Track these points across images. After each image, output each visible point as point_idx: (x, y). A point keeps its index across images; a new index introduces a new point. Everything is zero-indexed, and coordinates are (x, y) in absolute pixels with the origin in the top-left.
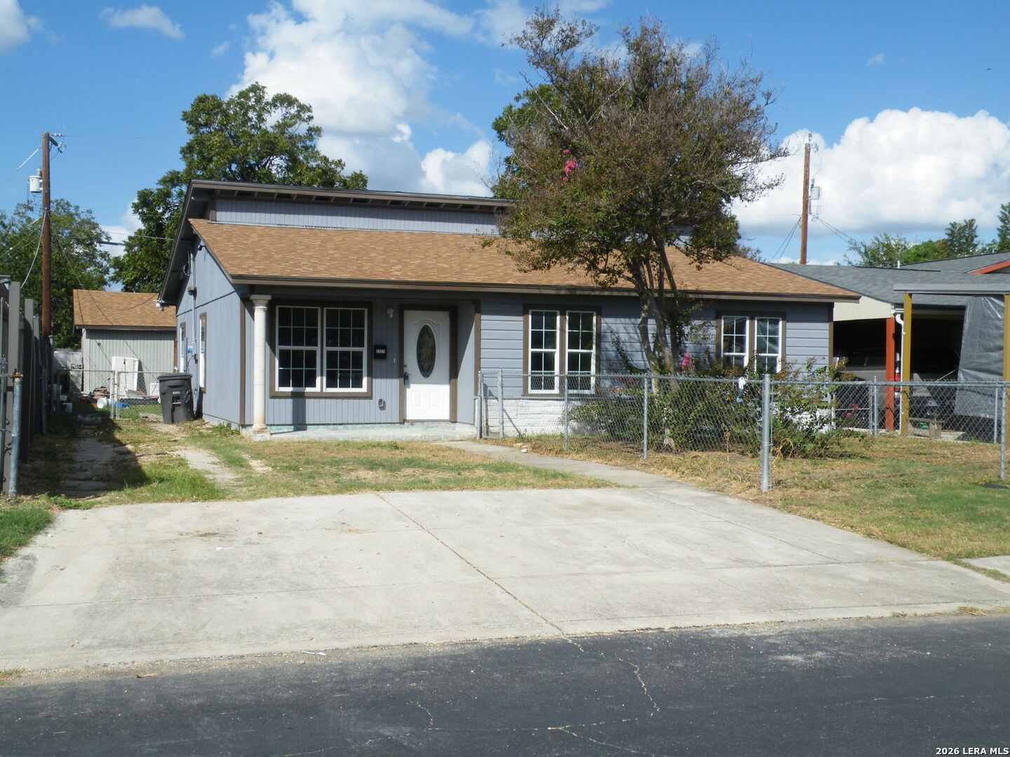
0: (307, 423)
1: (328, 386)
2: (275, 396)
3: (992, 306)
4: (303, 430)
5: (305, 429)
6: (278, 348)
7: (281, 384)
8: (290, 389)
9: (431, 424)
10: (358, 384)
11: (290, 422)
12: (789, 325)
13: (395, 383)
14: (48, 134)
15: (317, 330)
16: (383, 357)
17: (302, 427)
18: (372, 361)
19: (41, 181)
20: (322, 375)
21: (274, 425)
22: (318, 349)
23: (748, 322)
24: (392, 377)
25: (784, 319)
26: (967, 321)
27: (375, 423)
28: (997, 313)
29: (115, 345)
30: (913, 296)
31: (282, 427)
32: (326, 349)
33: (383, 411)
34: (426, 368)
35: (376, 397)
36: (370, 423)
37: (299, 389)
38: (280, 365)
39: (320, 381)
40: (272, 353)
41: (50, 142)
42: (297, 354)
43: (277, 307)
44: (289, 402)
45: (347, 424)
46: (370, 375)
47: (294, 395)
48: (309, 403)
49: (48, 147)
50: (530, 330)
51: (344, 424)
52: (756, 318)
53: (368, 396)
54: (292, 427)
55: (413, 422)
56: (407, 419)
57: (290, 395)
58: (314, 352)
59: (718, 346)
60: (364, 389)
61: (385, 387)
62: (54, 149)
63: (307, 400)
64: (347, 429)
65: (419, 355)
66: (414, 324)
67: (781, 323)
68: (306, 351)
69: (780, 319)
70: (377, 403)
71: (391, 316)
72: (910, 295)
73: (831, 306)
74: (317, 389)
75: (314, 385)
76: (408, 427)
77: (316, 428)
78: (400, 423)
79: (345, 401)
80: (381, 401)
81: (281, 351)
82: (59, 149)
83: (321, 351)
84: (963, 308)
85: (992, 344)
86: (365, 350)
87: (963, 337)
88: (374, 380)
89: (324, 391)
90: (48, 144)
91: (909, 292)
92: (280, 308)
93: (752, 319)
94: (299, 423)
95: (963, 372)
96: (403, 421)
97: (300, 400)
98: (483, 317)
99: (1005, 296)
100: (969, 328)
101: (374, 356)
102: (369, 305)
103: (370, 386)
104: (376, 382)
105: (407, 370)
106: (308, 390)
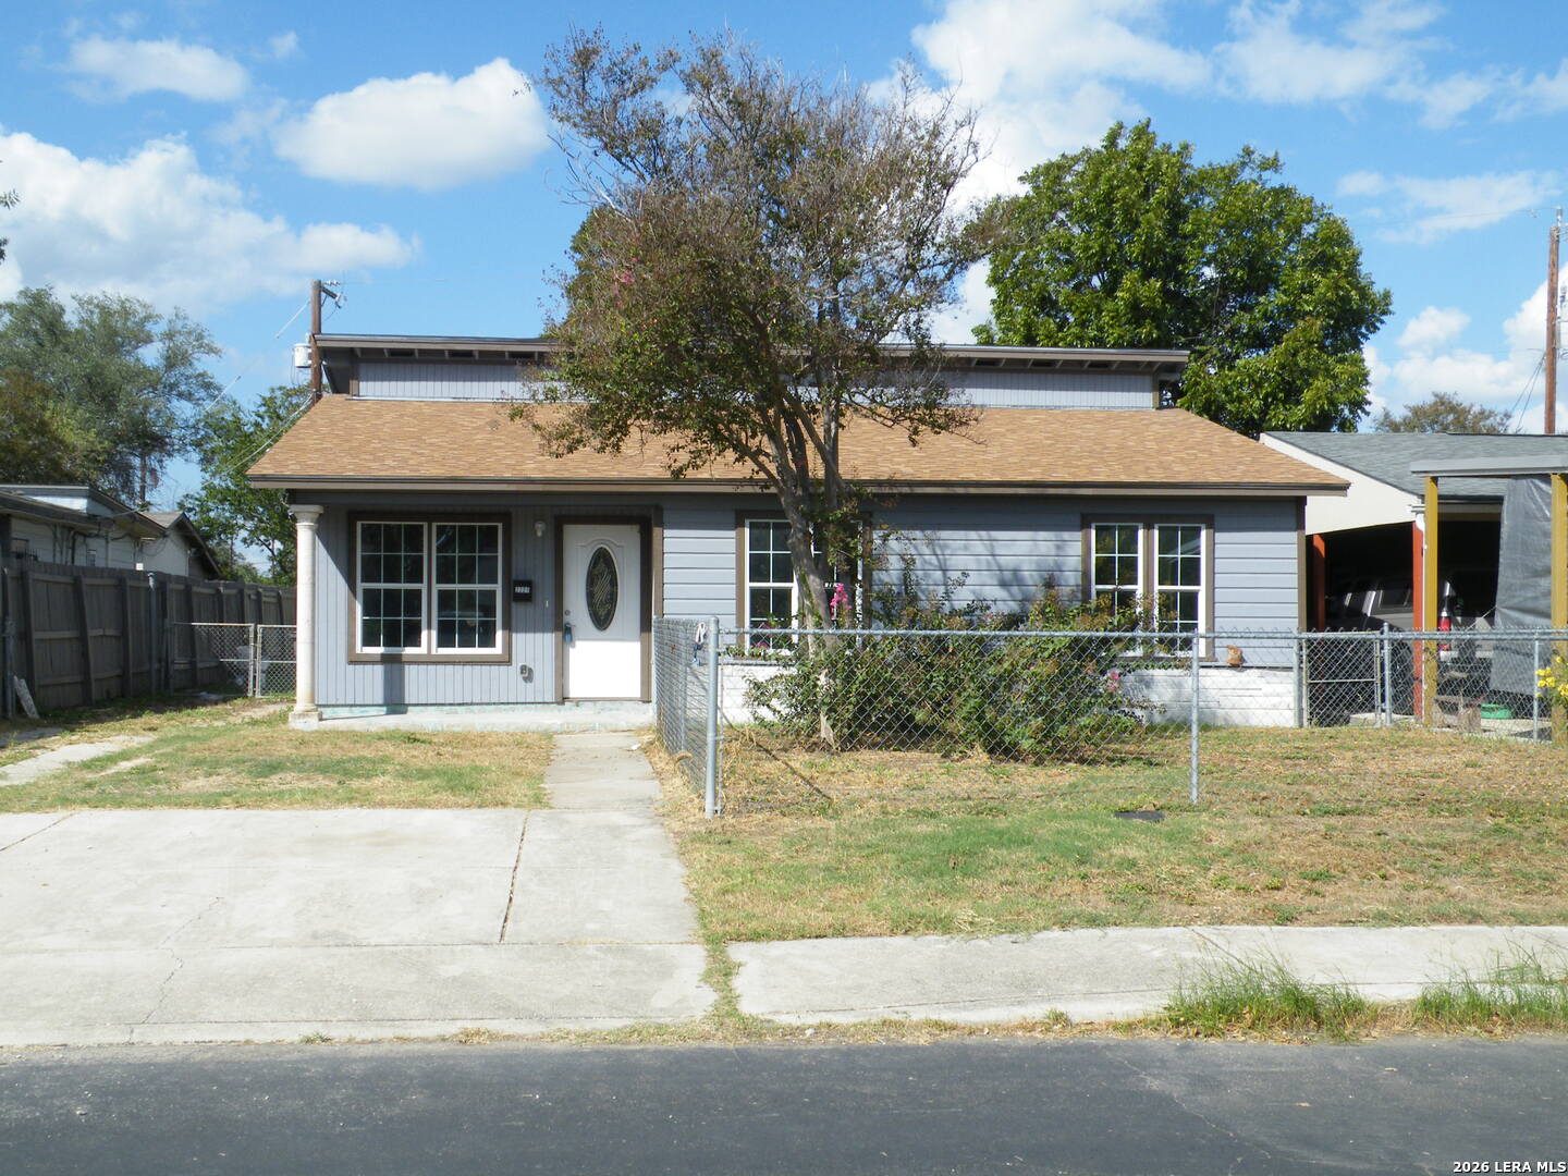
0: (407, 702)
1: (441, 644)
2: (355, 660)
3: (1537, 497)
4: (402, 713)
5: (405, 712)
6: (361, 586)
7: (366, 643)
8: (380, 650)
9: (608, 704)
10: (488, 640)
11: (381, 702)
12: (1220, 537)
13: (548, 639)
14: (320, 282)
15: (421, 557)
16: (527, 598)
17: (398, 708)
18: (509, 604)
19: (310, 351)
20: (429, 627)
21: (355, 705)
22: (423, 587)
23: (1141, 533)
24: (544, 630)
25: (1211, 526)
26: (1506, 522)
27: (517, 703)
28: (1544, 507)
30: (1440, 481)
31: (367, 708)
32: (436, 587)
33: (529, 684)
34: (602, 618)
35: (519, 659)
36: (508, 703)
37: (393, 650)
38: (365, 612)
39: (429, 637)
40: (351, 595)
41: (323, 295)
42: (392, 596)
43: (359, 524)
44: (379, 669)
45: (472, 704)
46: (507, 626)
47: (385, 659)
48: (411, 672)
49: (320, 301)
50: (747, 552)
51: (467, 704)
52: (1156, 526)
53: (506, 660)
54: (385, 709)
55: (578, 702)
56: (571, 696)
57: (379, 659)
58: (419, 592)
59: (1086, 574)
60: (498, 650)
61: (533, 646)
62: (328, 303)
63: (407, 667)
64: (472, 711)
65: (590, 595)
66: (580, 547)
67: (1203, 533)
68: (406, 591)
69: (1203, 526)
70: (519, 671)
71: (539, 534)
72: (1435, 480)
73: (1301, 502)
74: (422, 650)
75: (417, 644)
76: (570, 709)
77: (422, 711)
78: (558, 703)
79: (468, 668)
80: (523, 669)
81: (366, 592)
82: (336, 303)
83: (430, 590)
84: (1498, 500)
85: (1538, 564)
86: (498, 588)
87: (1501, 552)
88: (514, 635)
89: (434, 652)
90: (320, 296)
91: (1431, 475)
92: (363, 525)
93: (1149, 527)
94: (395, 702)
95: (1502, 614)
96: (563, 699)
97: (396, 666)
98: (667, 533)
99: (1552, 476)
100: (1509, 537)
101: (512, 598)
102: (505, 517)
103: (508, 646)
104: (518, 638)
105: (570, 619)
106: (409, 651)
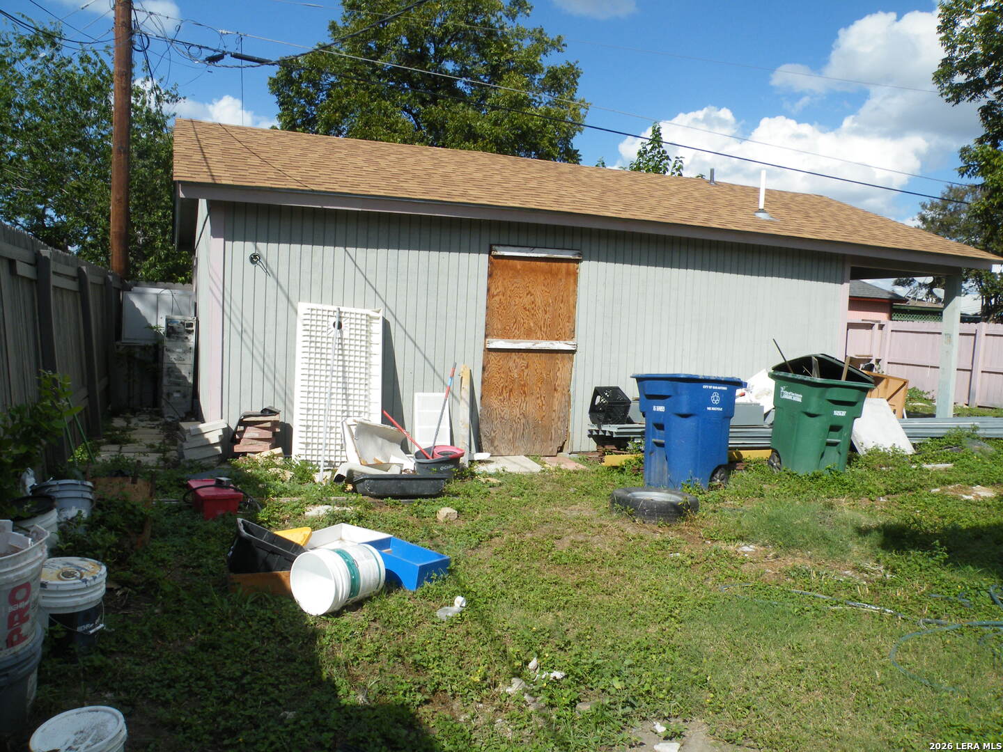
29: (306, 260)
